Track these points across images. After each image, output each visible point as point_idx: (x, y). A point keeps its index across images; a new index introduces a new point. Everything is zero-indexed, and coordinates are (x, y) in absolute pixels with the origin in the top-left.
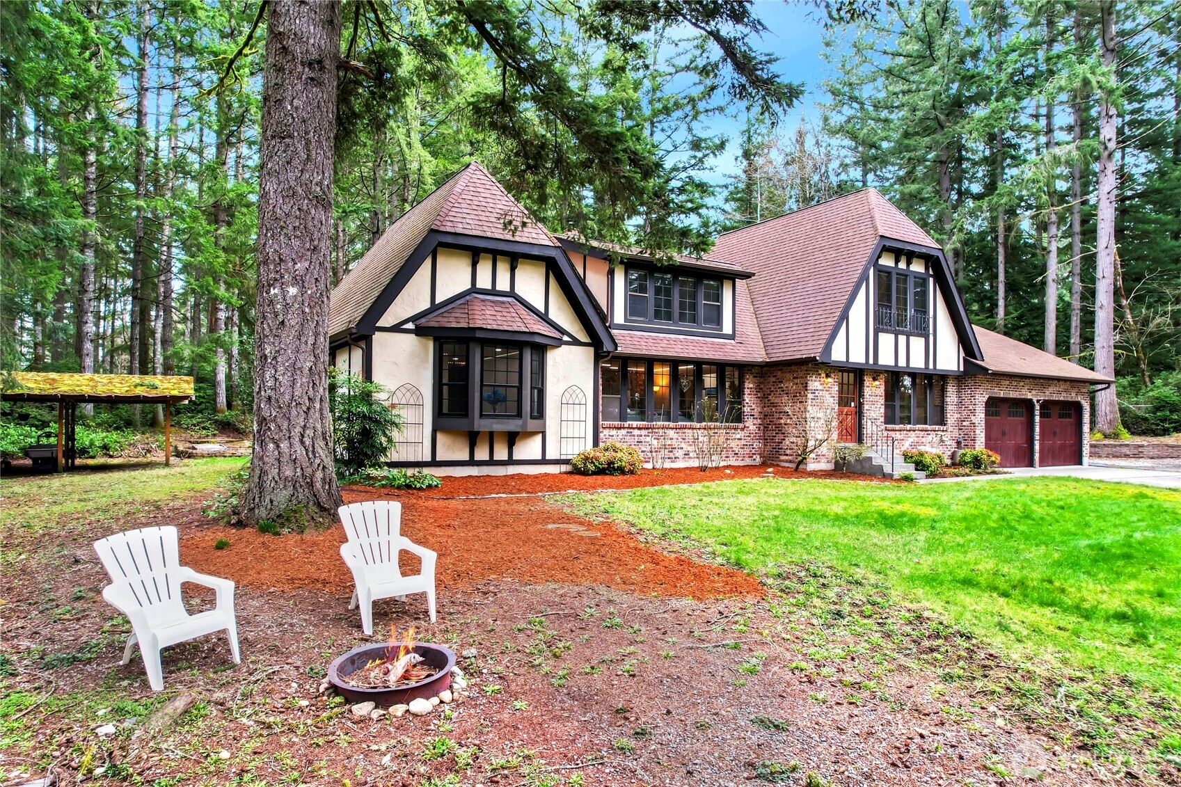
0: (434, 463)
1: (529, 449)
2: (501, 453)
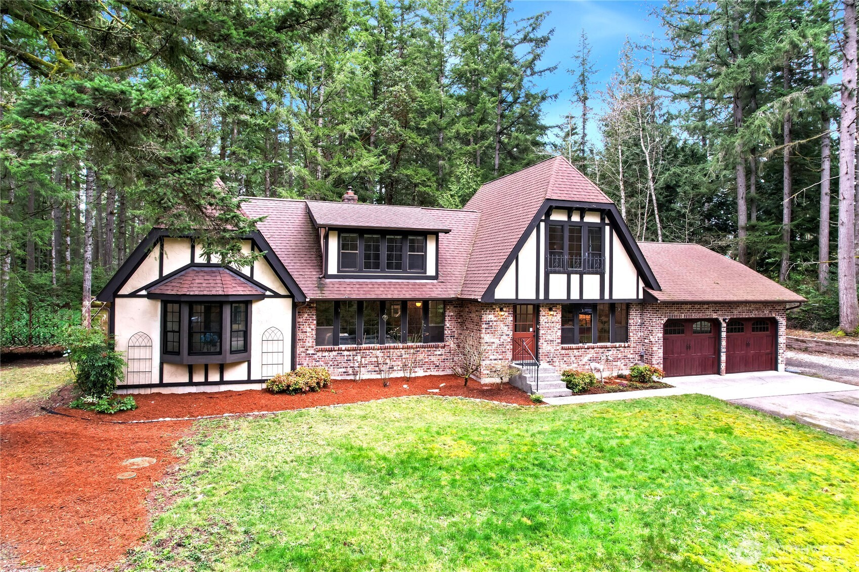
0: (161, 384)
1: (237, 373)
2: (214, 377)
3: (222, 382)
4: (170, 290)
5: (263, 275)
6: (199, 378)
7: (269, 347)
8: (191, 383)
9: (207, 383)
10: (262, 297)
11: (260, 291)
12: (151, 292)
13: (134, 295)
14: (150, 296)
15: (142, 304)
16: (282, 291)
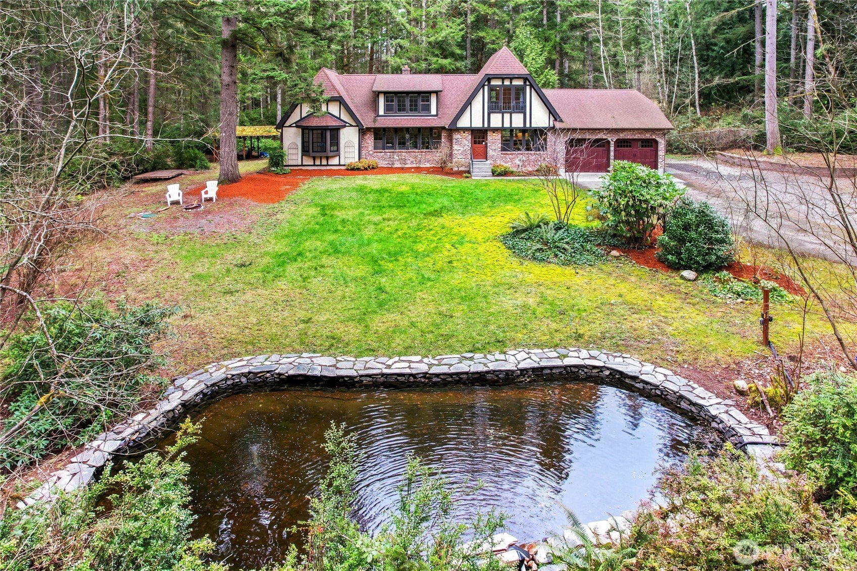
0: (302, 165)
1: (335, 161)
2: (324, 162)
3: (328, 165)
4: (304, 124)
5: (345, 117)
6: (318, 162)
7: (347, 150)
8: (314, 165)
9: (321, 165)
10: (345, 126)
11: (344, 124)
12: (297, 125)
13: (290, 126)
14: (297, 127)
15: (294, 130)
16: (354, 124)
